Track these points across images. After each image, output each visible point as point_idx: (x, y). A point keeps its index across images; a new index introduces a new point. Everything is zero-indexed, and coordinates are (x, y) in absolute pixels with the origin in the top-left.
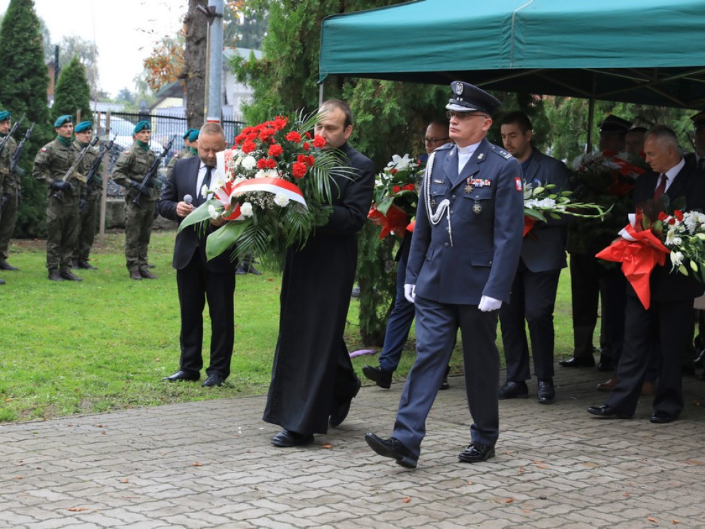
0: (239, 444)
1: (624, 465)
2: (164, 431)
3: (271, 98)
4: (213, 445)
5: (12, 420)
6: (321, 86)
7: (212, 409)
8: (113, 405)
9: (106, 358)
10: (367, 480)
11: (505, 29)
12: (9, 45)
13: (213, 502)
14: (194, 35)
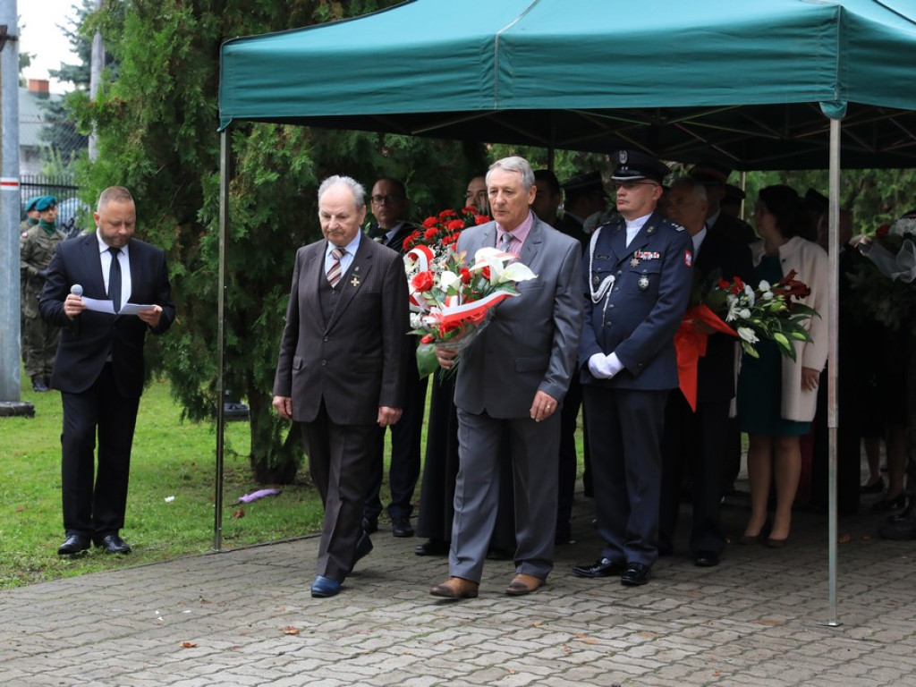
0: (168, 636)
1: (687, 631)
2: (54, 625)
3: (131, 151)
4: (132, 640)
6: (223, 136)
10: (373, 677)
11: (485, 56)
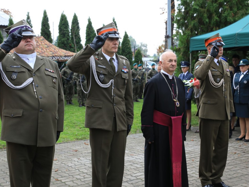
3: (180, 57)
6: (190, 54)
12: (124, 47)
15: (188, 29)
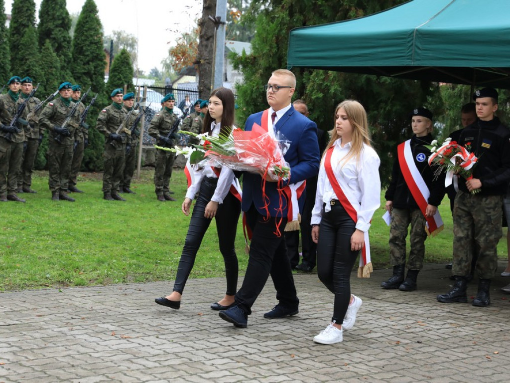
3: (255, 81)
5: (84, 285)
7: (211, 283)
8: (147, 279)
9: (142, 250)
10: (308, 327)
11: (409, 39)
12: (80, 39)
13: (210, 335)
14: (205, 34)
15: (283, 7)
